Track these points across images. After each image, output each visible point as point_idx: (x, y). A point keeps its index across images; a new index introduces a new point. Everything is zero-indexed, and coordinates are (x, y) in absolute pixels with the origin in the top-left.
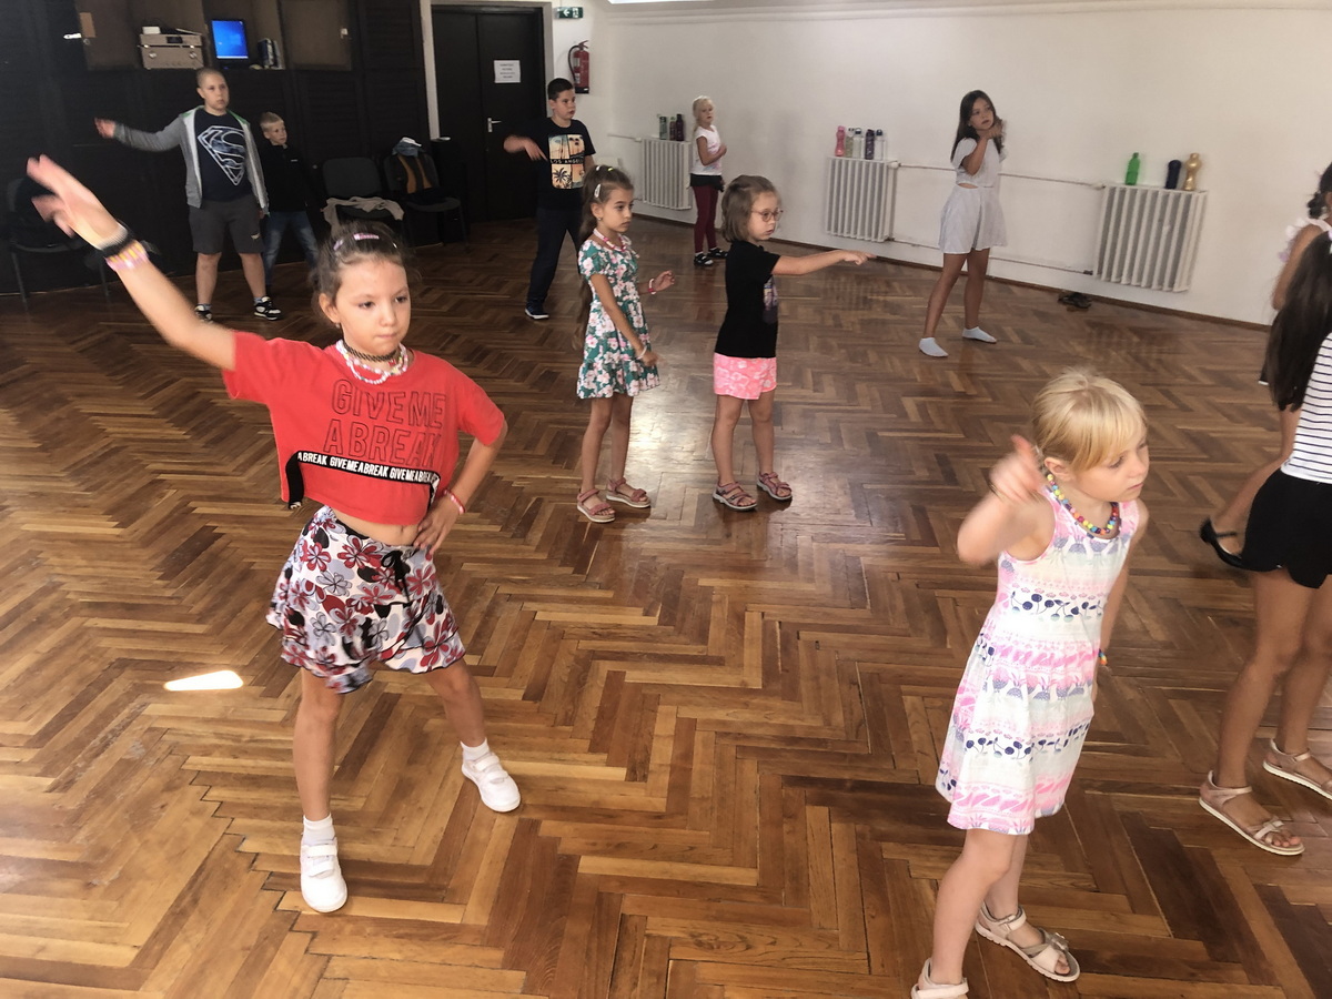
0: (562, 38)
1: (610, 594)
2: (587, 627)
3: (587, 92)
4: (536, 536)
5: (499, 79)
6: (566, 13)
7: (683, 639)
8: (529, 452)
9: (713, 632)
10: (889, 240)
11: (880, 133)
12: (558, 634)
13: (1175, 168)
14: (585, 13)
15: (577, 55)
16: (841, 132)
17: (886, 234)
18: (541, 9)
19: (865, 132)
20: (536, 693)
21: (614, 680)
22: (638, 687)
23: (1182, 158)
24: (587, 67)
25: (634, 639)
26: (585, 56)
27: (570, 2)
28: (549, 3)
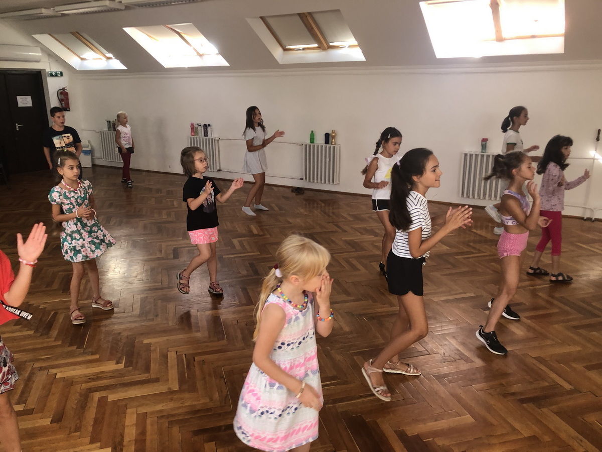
0: (53, 86)
1: (97, 356)
2: (86, 376)
3: (69, 110)
4: (54, 333)
5: (20, 105)
6: (54, 74)
7: (137, 372)
8: (48, 289)
9: (152, 365)
10: (220, 170)
11: (209, 125)
12: (69, 383)
13: (327, 136)
14: (63, 74)
15: (61, 93)
16: (192, 125)
17: (218, 168)
18: (40, 72)
19: (203, 125)
20: (58, 418)
21: (102, 401)
22: (115, 402)
23: (330, 132)
24: (67, 99)
25: (111, 377)
26: (66, 94)
27: (55, 68)
28: (45, 70)
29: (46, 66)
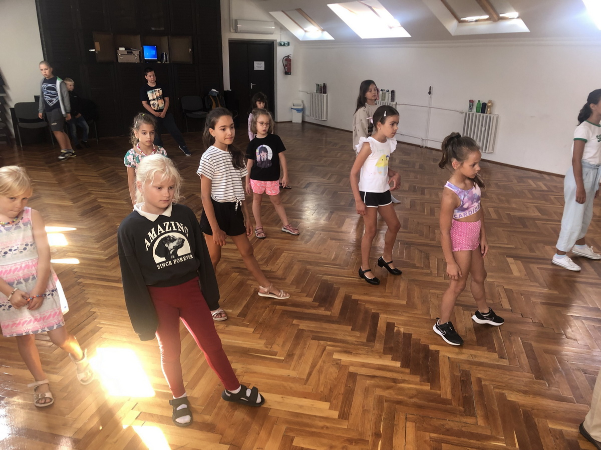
0: (281, 53)
3: (290, 74)
5: (256, 69)
6: (282, 44)
13: (484, 106)
14: (290, 44)
15: (286, 60)
18: (273, 42)
23: (487, 102)
24: (290, 64)
26: (290, 60)
27: (284, 40)
28: (276, 40)
29: (277, 37)
